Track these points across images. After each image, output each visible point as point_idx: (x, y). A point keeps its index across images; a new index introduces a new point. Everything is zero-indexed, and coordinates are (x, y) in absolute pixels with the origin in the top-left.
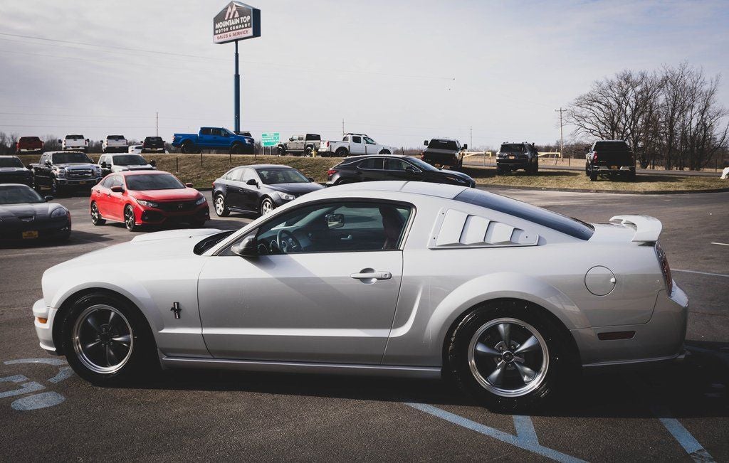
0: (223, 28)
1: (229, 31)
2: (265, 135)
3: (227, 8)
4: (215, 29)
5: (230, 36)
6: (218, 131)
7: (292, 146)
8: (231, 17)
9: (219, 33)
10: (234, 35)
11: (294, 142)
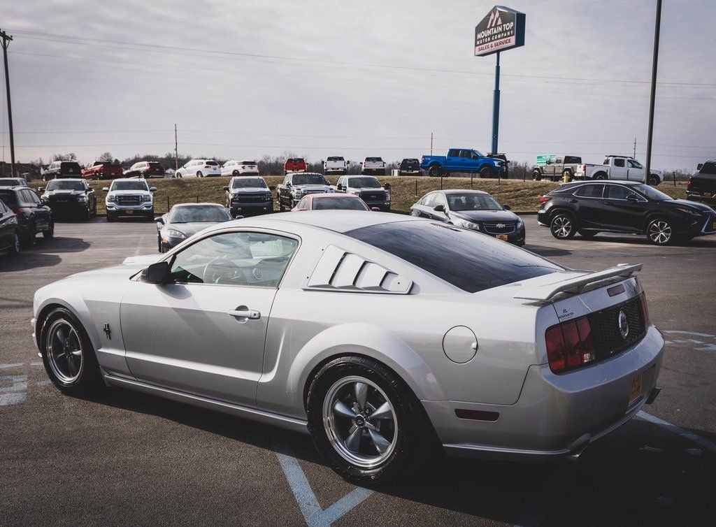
0: (485, 38)
1: (491, 41)
2: (541, 157)
3: (489, 15)
4: (476, 40)
5: (492, 47)
6: (468, 153)
7: (548, 170)
8: (493, 25)
9: (480, 45)
10: (496, 45)
11: (551, 165)
